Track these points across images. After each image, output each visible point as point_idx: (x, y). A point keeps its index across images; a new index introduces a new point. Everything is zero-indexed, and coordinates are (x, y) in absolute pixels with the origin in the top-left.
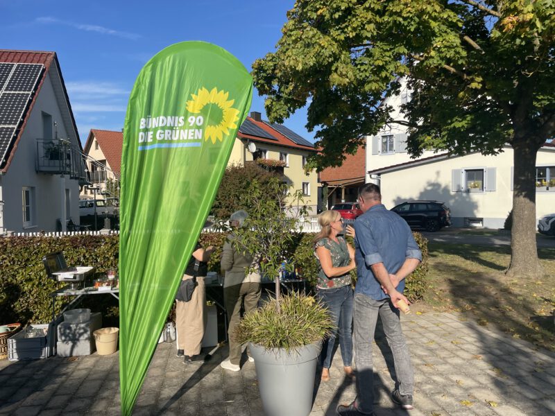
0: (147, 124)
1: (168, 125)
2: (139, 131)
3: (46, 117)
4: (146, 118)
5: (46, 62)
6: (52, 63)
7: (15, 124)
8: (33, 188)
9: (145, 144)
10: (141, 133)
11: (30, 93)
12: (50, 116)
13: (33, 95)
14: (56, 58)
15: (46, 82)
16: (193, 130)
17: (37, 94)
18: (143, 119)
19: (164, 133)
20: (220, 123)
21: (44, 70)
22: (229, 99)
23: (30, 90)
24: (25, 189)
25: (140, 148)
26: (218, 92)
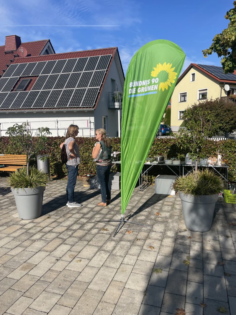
0: (133, 84)
1: (143, 85)
2: (129, 88)
3: (113, 81)
4: (132, 82)
5: (113, 53)
6: (116, 53)
7: (99, 86)
8: (107, 116)
9: (131, 94)
10: (130, 89)
11: (106, 70)
12: (115, 80)
13: (107, 70)
14: (117, 50)
15: (113, 63)
16: (153, 86)
17: (108, 70)
18: (131, 83)
19: (141, 89)
20: (167, 80)
21: (112, 57)
22: (172, 67)
23: (105, 69)
24: (103, 117)
25: (129, 96)
26: (167, 64)
